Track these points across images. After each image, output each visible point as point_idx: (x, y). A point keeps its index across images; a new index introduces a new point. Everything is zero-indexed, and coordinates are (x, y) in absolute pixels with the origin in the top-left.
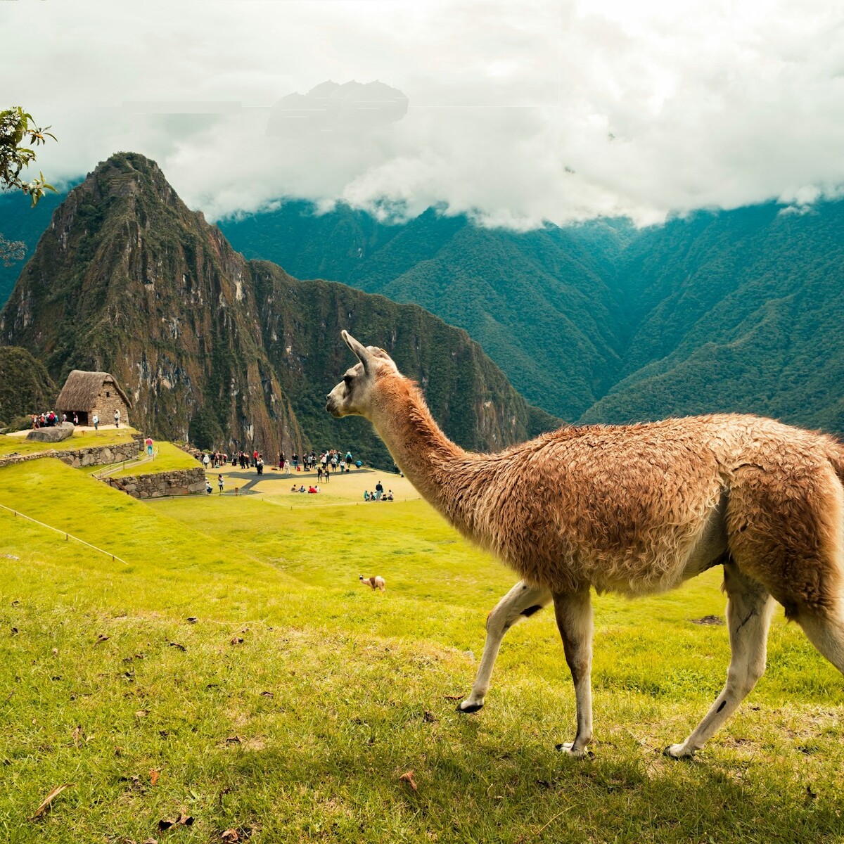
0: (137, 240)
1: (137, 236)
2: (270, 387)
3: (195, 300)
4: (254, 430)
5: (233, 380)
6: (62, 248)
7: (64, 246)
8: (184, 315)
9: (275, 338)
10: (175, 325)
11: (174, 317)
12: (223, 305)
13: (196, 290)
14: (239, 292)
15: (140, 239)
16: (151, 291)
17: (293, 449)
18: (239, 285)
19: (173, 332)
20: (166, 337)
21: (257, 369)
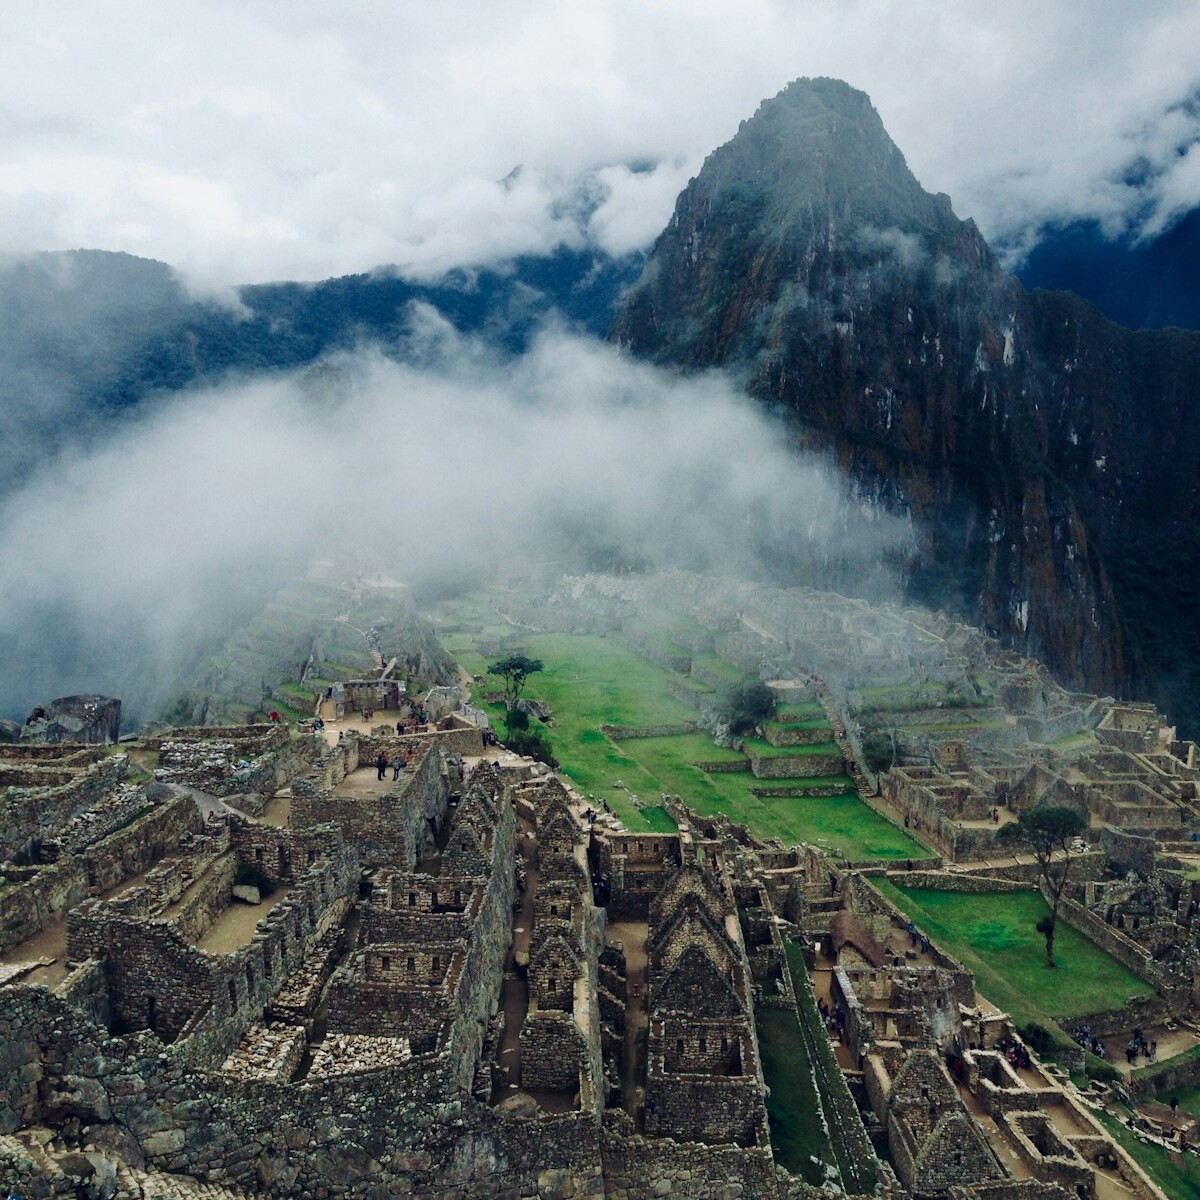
0: (826, 237)
1: (827, 230)
2: (1066, 529)
3: (929, 356)
4: (1030, 612)
5: (995, 512)
6: (690, 260)
7: (694, 257)
8: (907, 384)
9: (1075, 439)
10: (889, 401)
11: (888, 386)
12: (983, 366)
13: (931, 337)
14: (1008, 350)
15: (832, 237)
16: (847, 336)
17: (1105, 655)
18: (1009, 336)
19: (884, 415)
20: (870, 424)
21: (1043, 495)
